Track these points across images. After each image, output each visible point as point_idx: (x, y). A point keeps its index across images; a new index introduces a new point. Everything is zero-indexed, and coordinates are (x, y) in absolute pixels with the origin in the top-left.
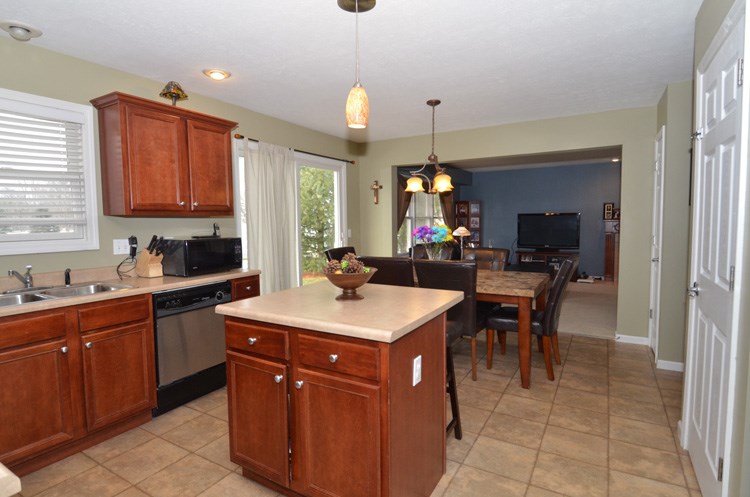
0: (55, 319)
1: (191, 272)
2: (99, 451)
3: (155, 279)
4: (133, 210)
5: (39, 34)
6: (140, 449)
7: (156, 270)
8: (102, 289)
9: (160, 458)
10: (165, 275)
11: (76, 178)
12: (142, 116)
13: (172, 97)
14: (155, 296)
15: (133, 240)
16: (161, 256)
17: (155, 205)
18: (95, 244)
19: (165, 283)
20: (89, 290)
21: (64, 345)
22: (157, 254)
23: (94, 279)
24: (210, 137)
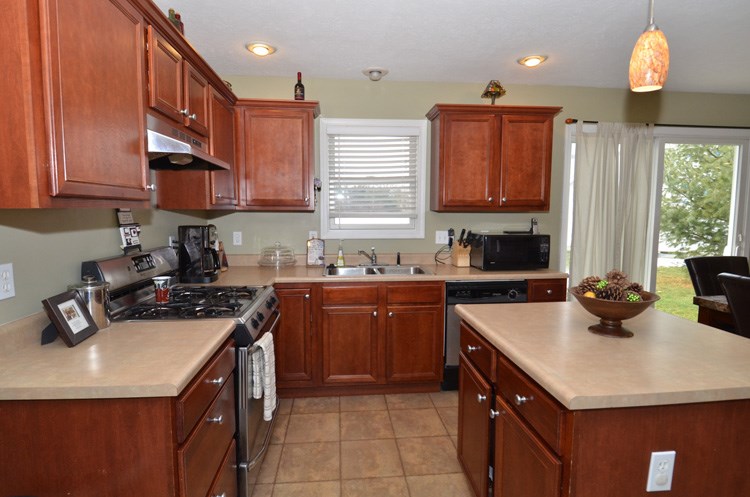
0: (371, 289)
1: (488, 267)
2: (393, 399)
3: (463, 269)
4: (445, 206)
5: (386, 73)
6: (417, 412)
7: (464, 261)
8: (419, 271)
9: (425, 427)
10: (471, 266)
11: (412, 180)
12: (458, 120)
13: (492, 95)
14: (448, 284)
15: (451, 232)
16: (469, 248)
17: (464, 201)
18: (421, 234)
19: (471, 273)
20: (409, 270)
21: (376, 310)
22: (465, 247)
23: (416, 262)
24: (527, 129)
